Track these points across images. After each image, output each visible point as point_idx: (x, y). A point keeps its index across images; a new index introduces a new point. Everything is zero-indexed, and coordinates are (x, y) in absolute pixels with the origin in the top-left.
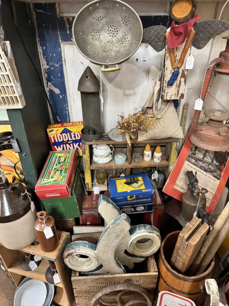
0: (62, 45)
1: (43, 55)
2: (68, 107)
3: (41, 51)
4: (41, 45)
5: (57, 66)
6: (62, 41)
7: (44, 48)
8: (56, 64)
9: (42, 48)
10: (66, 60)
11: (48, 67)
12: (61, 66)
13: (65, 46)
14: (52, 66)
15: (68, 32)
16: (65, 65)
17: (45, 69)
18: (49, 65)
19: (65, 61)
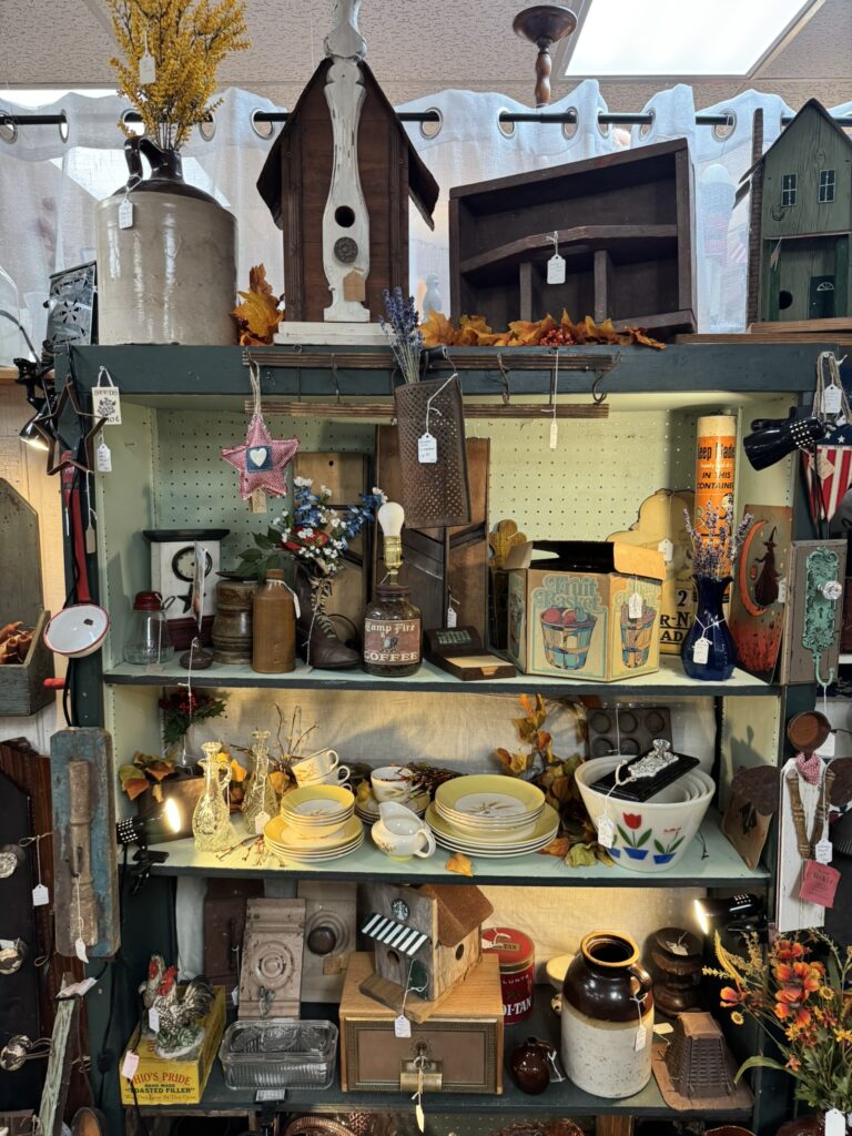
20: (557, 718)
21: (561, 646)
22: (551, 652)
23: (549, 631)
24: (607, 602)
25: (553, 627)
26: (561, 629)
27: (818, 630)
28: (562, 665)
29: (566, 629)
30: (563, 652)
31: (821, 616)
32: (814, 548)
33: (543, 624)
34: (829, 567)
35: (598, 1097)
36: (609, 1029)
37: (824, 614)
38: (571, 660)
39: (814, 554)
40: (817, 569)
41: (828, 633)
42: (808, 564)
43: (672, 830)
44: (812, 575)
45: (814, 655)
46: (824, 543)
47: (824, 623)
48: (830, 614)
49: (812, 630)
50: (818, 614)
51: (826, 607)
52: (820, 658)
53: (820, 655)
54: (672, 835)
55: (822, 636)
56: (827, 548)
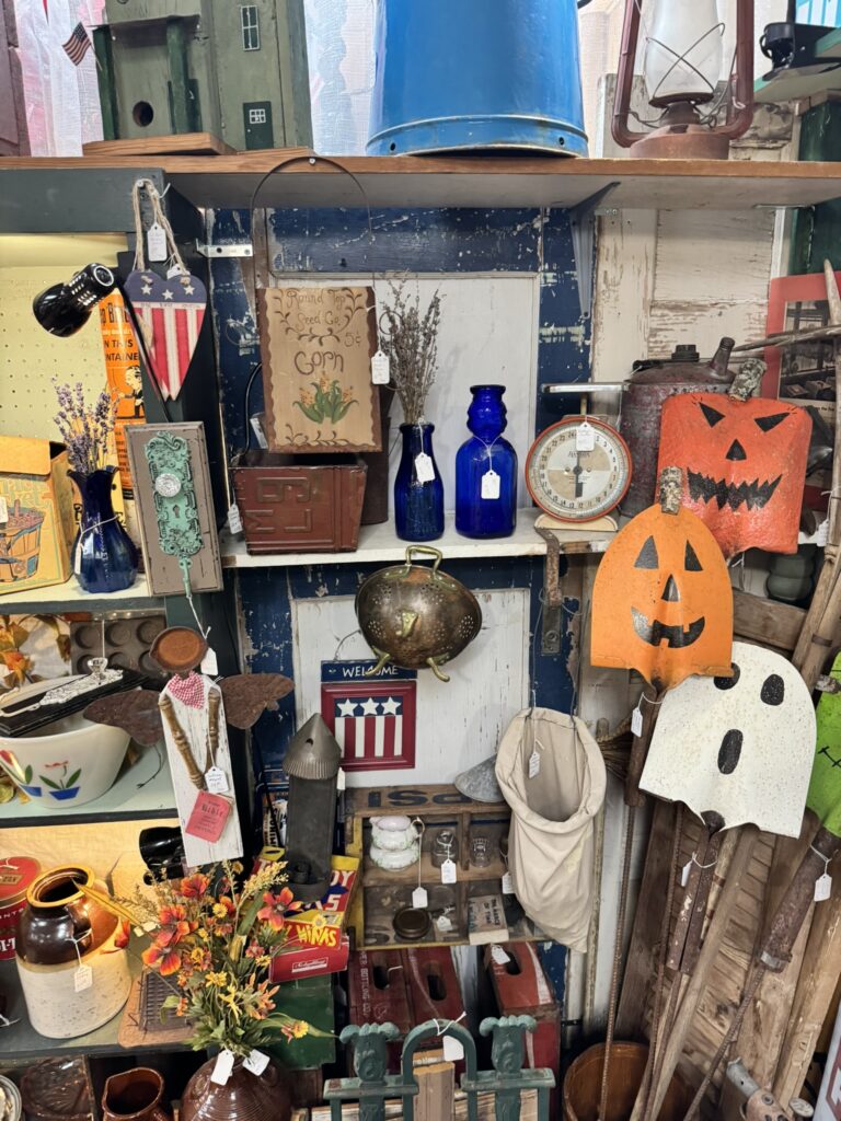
0: (293, 604)
1: (248, 627)
3: (244, 620)
4: (244, 607)
5: (278, 648)
6: (294, 597)
8: (277, 646)
9: (247, 613)
10: (300, 635)
11: (256, 651)
13: (299, 607)
14: (265, 650)
15: (310, 580)
16: (298, 644)
17: (248, 657)
18: (258, 648)
19: (297, 636)
20: (42, 635)
27: (176, 531)
31: (177, 516)
32: (152, 433)
34: (176, 457)
35: (48, 1038)
36: (43, 972)
37: (181, 513)
39: (152, 440)
40: (160, 459)
41: (192, 535)
42: (147, 454)
43: (56, 765)
44: (154, 467)
45: (181, 561)
46: (169, 427)
47: (182, 523)
48: (189, 512)
49: (168, 533)
50: (173, 513)
51: (183, 504)
52: (189, 564)
53: (189, 560)
54: (60, 770)
55: (183, 539)
56: (171, 432)
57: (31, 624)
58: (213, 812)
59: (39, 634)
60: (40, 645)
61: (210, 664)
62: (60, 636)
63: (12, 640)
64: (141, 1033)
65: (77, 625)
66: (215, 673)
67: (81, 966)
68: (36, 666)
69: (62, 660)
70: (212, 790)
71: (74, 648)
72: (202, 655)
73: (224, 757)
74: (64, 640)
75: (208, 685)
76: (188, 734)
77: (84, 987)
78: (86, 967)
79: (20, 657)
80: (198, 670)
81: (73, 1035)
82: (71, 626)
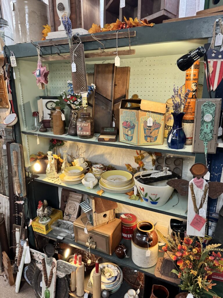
2: (216, 205)
5: (216, 175)
7: (210, 162)
8: (216, 174)
12: (220, 175)
21: (127, 133)
22: (125, 135)
23: (124, 128)
24: (138, 120)
25: (125, 127)
26: (127, 128)
27: (205, 133)
28: (127, 139)
29: (128, 128)
30: (128, 135)
31: (207, 128)
32: (205, 101)
33: (123, 126)
34: (211, 109)
35: (136, 265)
36: (138, 248)
37: (209, 127)
38: (130, 138)
39: (204, 104)
40: (206, 110)
41: (210, 135)
42: (202, 108)
43: (154, 194)
44: (203, 112)
45: (204, 143)
46: (210, 99)
47: (208, 131)
48: (211, 127)
49: (203, 133)
50: (206, 127)
51: (209, 125)
52: (207, 144)
53: (207, 143)
54: (155, 196)
55: (207, 136)
56: (211, 101)
57: (146, 155)
58: (200, 222)
59: (147, 157)
60: (147, 160)
61: (207, 176)
62: (153, 159)
63: (140, 158)
64: (161, 275)
65: (158, 157)
66: (209, 179)
67: (148, 250)
68: (145, 166)
69: (152, 165)
70: (200, 215)
71: (156, 163)
72: (205, 173)
73: (205, 206)
74: (154, 160)
75: (205, 183)
76: (196, 196)
77: (148, 256)
78: (149, 251)
79: (142, 163)
80: (203, 177)
81: (142, 267)
82: (156, 157)
